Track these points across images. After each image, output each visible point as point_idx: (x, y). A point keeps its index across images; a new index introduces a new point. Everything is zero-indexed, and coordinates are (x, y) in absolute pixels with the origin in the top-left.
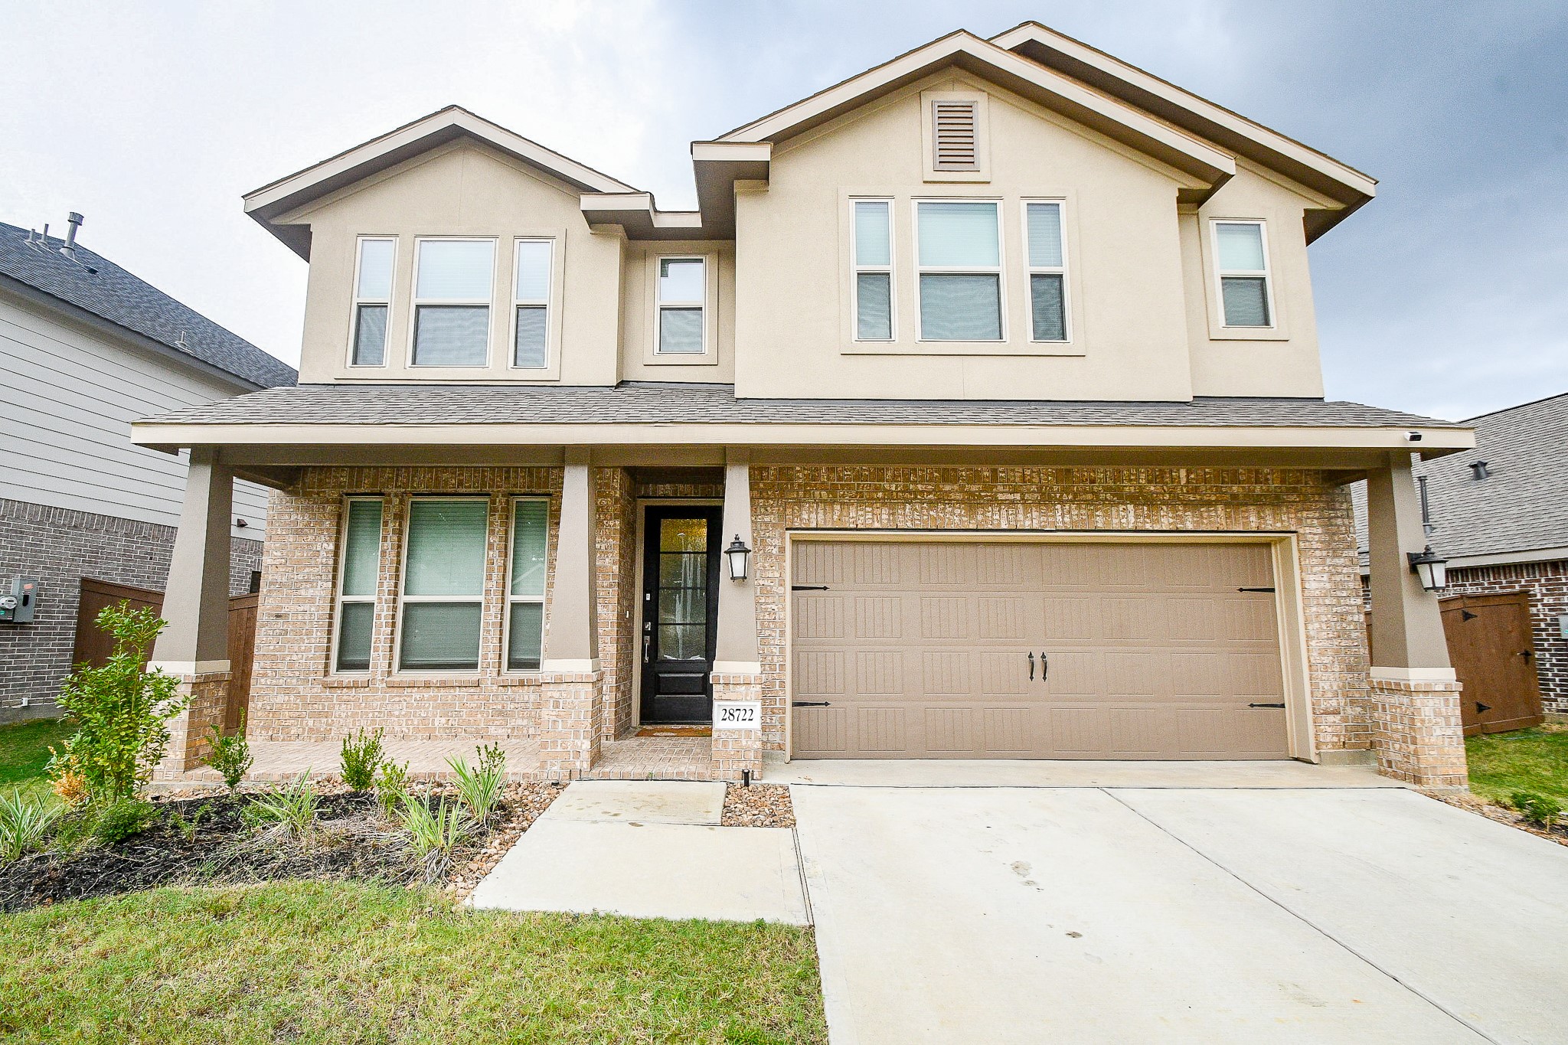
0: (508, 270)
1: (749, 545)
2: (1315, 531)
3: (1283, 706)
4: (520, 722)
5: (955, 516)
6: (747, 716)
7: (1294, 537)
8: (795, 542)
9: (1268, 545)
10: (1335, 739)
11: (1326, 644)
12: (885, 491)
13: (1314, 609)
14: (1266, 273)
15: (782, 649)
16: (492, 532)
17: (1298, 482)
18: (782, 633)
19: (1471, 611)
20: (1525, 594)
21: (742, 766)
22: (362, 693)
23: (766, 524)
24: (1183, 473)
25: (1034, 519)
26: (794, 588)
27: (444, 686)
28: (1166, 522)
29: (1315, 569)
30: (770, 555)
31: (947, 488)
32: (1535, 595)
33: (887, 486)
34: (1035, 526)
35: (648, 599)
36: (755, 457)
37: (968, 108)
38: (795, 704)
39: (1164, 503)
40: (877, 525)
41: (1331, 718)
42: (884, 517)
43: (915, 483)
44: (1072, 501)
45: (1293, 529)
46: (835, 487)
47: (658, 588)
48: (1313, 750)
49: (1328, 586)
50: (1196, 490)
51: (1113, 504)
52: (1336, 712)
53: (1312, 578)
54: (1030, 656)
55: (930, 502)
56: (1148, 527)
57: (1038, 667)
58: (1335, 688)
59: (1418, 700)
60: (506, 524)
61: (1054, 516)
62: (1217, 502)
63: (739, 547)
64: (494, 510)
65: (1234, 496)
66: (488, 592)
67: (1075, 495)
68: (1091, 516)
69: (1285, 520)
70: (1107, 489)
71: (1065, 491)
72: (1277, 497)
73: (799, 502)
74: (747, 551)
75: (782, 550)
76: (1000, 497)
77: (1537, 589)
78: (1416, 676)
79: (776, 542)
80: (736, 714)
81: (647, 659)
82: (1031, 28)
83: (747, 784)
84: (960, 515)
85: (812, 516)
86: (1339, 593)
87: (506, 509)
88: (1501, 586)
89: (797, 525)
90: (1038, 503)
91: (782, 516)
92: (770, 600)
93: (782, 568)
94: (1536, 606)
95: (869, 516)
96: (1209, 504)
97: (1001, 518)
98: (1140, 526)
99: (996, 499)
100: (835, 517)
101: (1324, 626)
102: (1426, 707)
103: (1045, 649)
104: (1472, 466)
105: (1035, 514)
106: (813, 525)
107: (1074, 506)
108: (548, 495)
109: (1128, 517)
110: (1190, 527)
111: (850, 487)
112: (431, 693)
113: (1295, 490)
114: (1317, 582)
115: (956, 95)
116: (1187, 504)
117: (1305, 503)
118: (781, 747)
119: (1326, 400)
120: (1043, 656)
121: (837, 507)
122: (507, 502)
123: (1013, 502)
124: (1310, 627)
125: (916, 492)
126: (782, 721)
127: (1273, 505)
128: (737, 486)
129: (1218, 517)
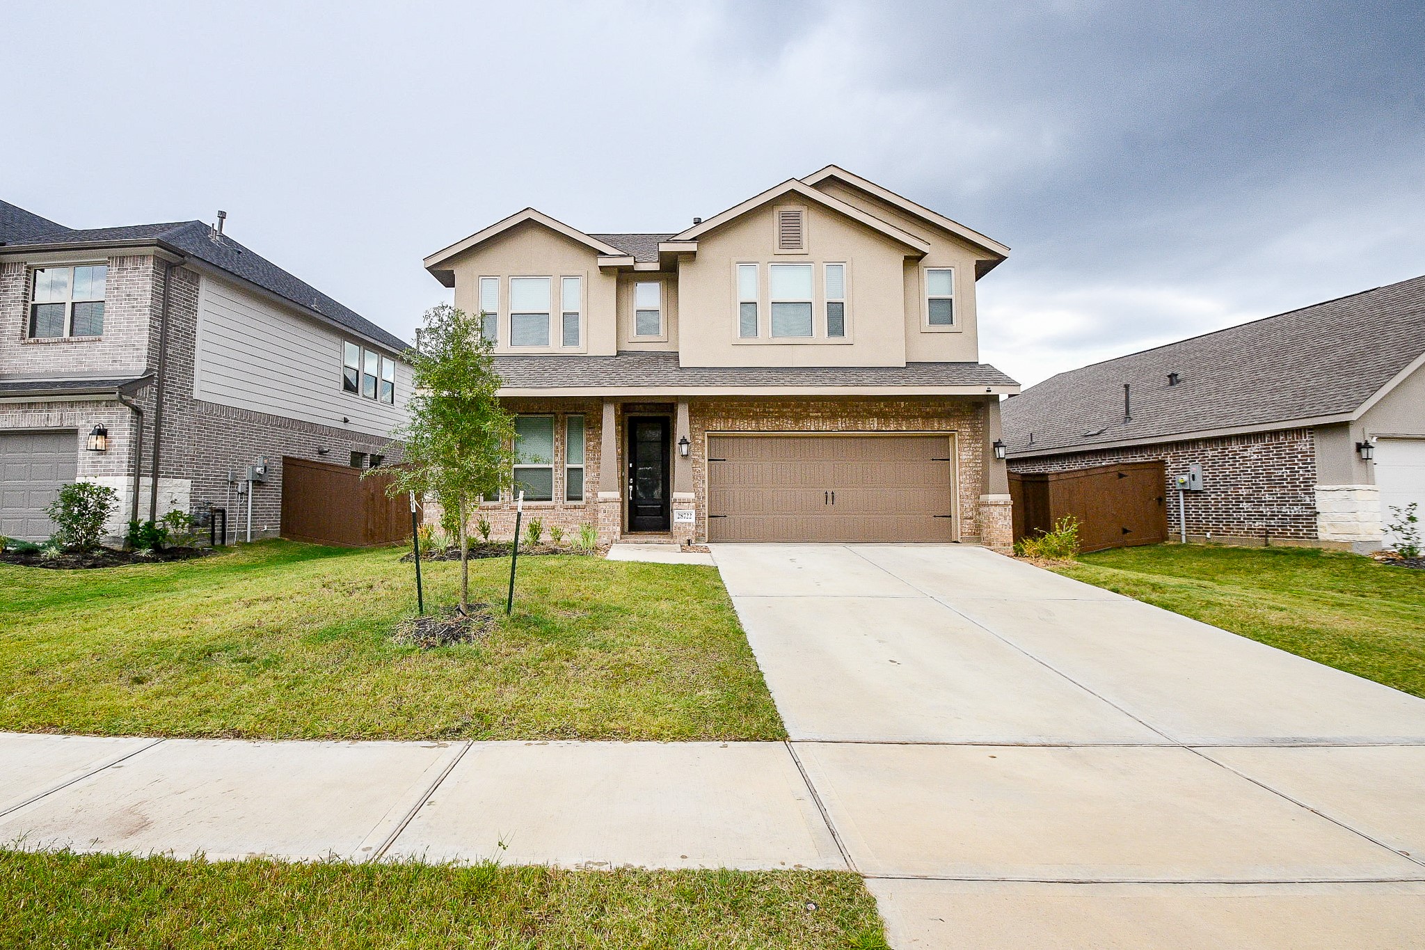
0: (557, 295)
1: (689, 441)
2: (967, 430)
3: (950, 516)
4: (575, 526)
5: (789, 424)
6: (689, 517)
7: (956, 433)
8: (708, 437)
9: (947, 437)
10: (970, 531)
11: (968, 485)
12: (754, 412)
13: (964, 469)
14: (953, 297)
15: (704, 490)
16: (557, 433)
17: (960, 406)
18: (704, 482)
19: (1124, 473)
20: (1163, 462)
21: (687, 538)
22: (497, 512)
23: (696, 429)
24: (902, 403)
25: (827, 426)
26: (709, 460)
27: (537, 508)
28: (892, 427)
29: (965, 449)
30: (698, 444)
31: (785, 410)
32: (1167, 463)
33: (755, 410)
34: (828, 429)
35: (631, 466)
36: (690, 400)
37: (798, 214)
38: (709, 517)
39: (893, 417)
40: (750, 429)
41: (968, 521)
42: (753, 425)
43: (768, 408)
44: (847, 416)
45: (956, 429)
46: (728, 412)
47: (636, 461)
48: (959, 536)
49: (971, 457)
50: (908, 411)
51: (867, 418)
52: (971, 518)
53: (964, 453)
54: (826, 493)
55: (776, 417)
56: (884, 429)
57: (830, 498)
58: (971, 507)
59: (992, 508)
60: (563, 428)
61: (837, 424)
62: (918, 416)
63: (684, 441)
64: (557, 421)
65: (928, 413)
66: (556, 463)
67: (848, 413)
68: (856, 423)
69: (953, 425)
70: (865, 410)
71: (844, 411)
72: (949, 414)
73: (711, 418)
74: (688, 443)
75: (703, 441)
76: (811, 414)
77: (1169, 460)
78: (992, 498)
79: (700, 437)
80: (684, 516)
81: (631, 498)
82: (832, 168)
83: (689, 545)
84: (791, 424)
85: (718, 425)
86: (977, 461)
87: (563, 421)
88: (1152, 457)
89: (710, 429)
90: (829, 418)
91: (703, 425)
92: (698, 466)
93: (703, 451)
94: (1168, 469)
95: (746, 424)
96: (915, 417)
97: (811, 425)
98: (880, 428)
99: (809, 416)
100: (729, 425)
101: (968, 477)
102: (996, 512)
103: (833, 490)
104: (1169, 376)
105: (828, 423)
106: (719, 429)
107: (847, 419)
108: (585, 413)
109: (874, 424)
110: (905, 429)
111: (736, 410)
112: (531, 512)
113: (958, 410)
114: (966, 455)
115: (792, 208)
116: (904, 418)
117: (963, 417)
118: (703, 535)
119: (979, 363)
120: (833, 493)
121: (730, 420)
122: (563, 417)
123: (817, 417)
124: (961, 477)
125: (769, 412)
126: (704, 523)
127: (946, 417)
128: (683, 416)
129: (919, 423)
